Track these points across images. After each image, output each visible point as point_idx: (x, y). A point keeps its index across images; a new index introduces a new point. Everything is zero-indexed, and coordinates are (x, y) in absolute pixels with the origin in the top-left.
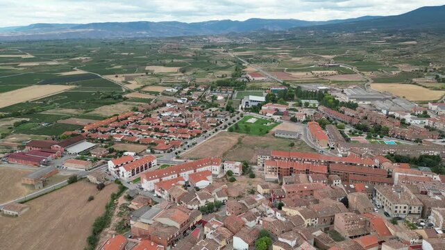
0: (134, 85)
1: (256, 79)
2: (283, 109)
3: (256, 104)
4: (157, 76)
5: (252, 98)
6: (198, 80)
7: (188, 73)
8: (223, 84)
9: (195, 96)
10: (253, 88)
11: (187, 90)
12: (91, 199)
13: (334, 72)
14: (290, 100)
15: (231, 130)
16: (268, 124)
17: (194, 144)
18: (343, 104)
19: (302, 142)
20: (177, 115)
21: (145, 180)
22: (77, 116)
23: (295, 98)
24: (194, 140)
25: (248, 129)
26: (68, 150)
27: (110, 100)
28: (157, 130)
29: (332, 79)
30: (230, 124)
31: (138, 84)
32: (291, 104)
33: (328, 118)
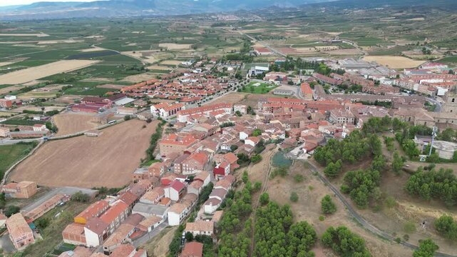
0: (151, 59)
1: (263, 53)
2: (282, 75)
3: (261, 72)
4: (171, 52)
5: (257, 68)
6: (210, 55)
7: (200, 50)
8: (232, 58)
9: (208, 68)
10: (259, 61)
11: (200, 62)
12: (145, 127)
13: (336, 47)
14: (290, 70)
15: (239, 91)
16: (270, 87)
17: (210, 99)
18: (334, 71)
19: (294, 97)
20: (194, 81)
21: (180, 116)
22: (111, 83)
23: (295, 68)
24: (211, 97)
25: (253, 89)
26: (116, 102)
27: (134, 71)
28: (180, 91)
29: (331, 53)
30: (238, 87)
31: (155, 58)
32: (290, 73)
33: (318, 82)
